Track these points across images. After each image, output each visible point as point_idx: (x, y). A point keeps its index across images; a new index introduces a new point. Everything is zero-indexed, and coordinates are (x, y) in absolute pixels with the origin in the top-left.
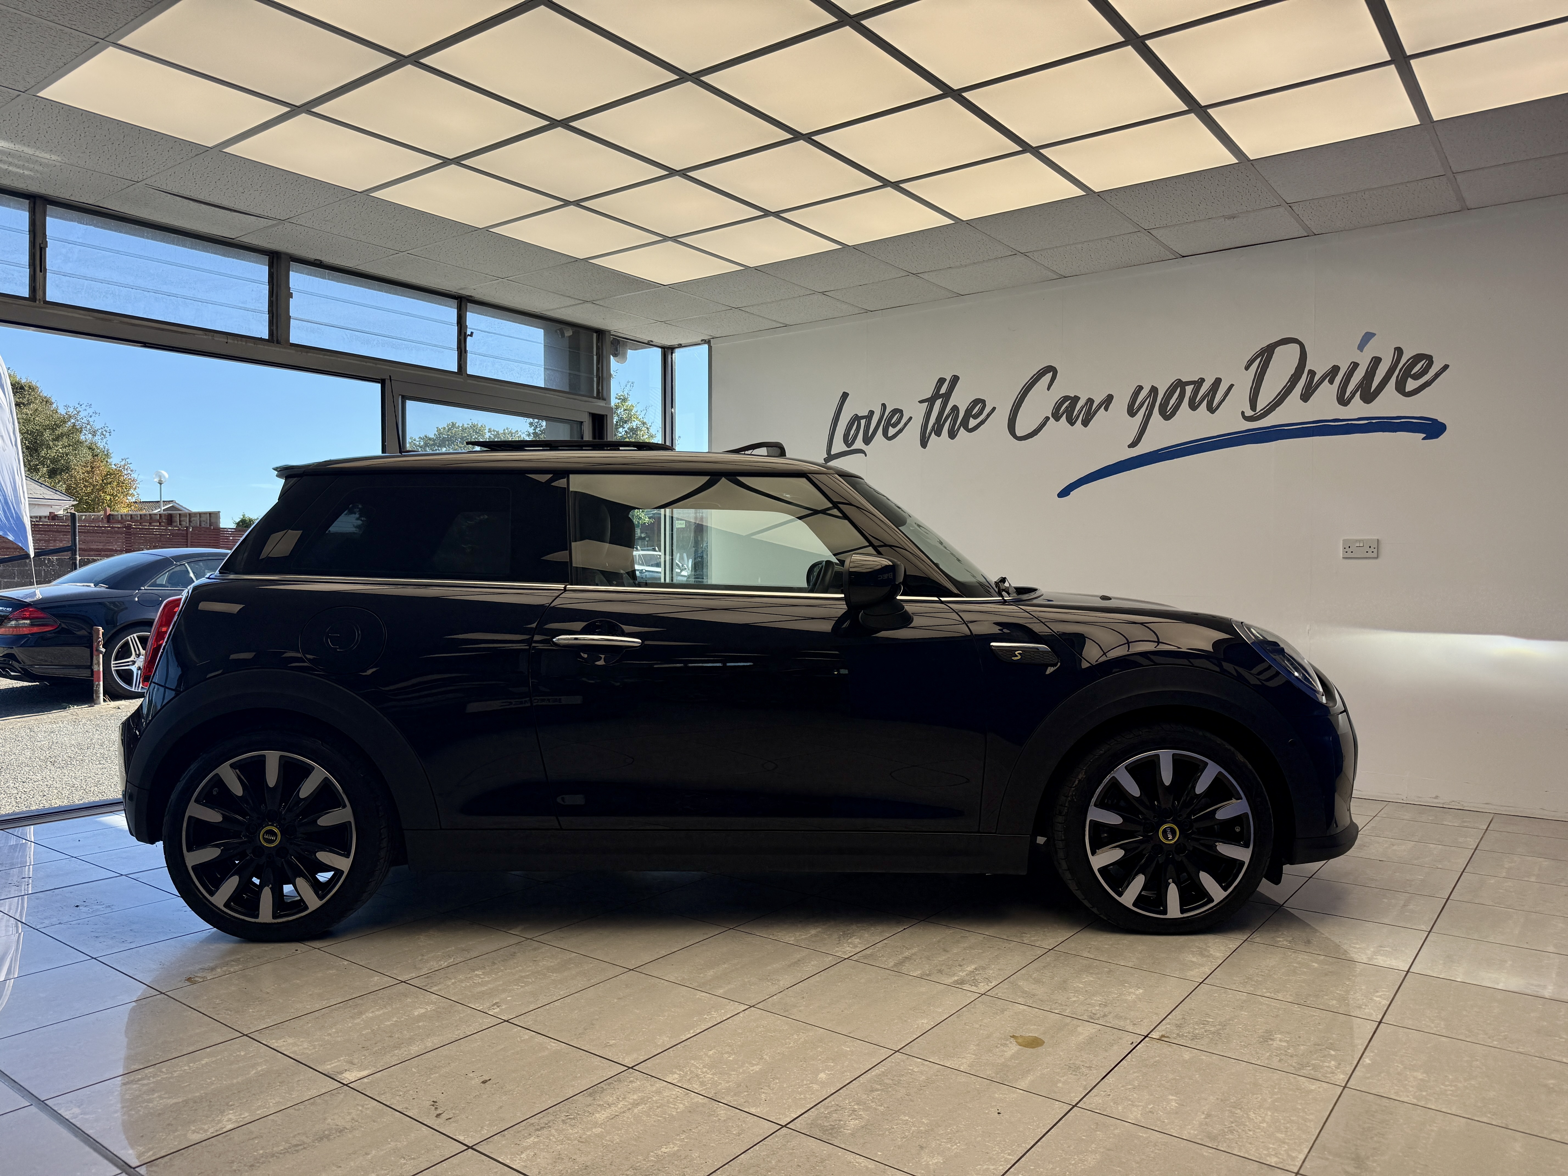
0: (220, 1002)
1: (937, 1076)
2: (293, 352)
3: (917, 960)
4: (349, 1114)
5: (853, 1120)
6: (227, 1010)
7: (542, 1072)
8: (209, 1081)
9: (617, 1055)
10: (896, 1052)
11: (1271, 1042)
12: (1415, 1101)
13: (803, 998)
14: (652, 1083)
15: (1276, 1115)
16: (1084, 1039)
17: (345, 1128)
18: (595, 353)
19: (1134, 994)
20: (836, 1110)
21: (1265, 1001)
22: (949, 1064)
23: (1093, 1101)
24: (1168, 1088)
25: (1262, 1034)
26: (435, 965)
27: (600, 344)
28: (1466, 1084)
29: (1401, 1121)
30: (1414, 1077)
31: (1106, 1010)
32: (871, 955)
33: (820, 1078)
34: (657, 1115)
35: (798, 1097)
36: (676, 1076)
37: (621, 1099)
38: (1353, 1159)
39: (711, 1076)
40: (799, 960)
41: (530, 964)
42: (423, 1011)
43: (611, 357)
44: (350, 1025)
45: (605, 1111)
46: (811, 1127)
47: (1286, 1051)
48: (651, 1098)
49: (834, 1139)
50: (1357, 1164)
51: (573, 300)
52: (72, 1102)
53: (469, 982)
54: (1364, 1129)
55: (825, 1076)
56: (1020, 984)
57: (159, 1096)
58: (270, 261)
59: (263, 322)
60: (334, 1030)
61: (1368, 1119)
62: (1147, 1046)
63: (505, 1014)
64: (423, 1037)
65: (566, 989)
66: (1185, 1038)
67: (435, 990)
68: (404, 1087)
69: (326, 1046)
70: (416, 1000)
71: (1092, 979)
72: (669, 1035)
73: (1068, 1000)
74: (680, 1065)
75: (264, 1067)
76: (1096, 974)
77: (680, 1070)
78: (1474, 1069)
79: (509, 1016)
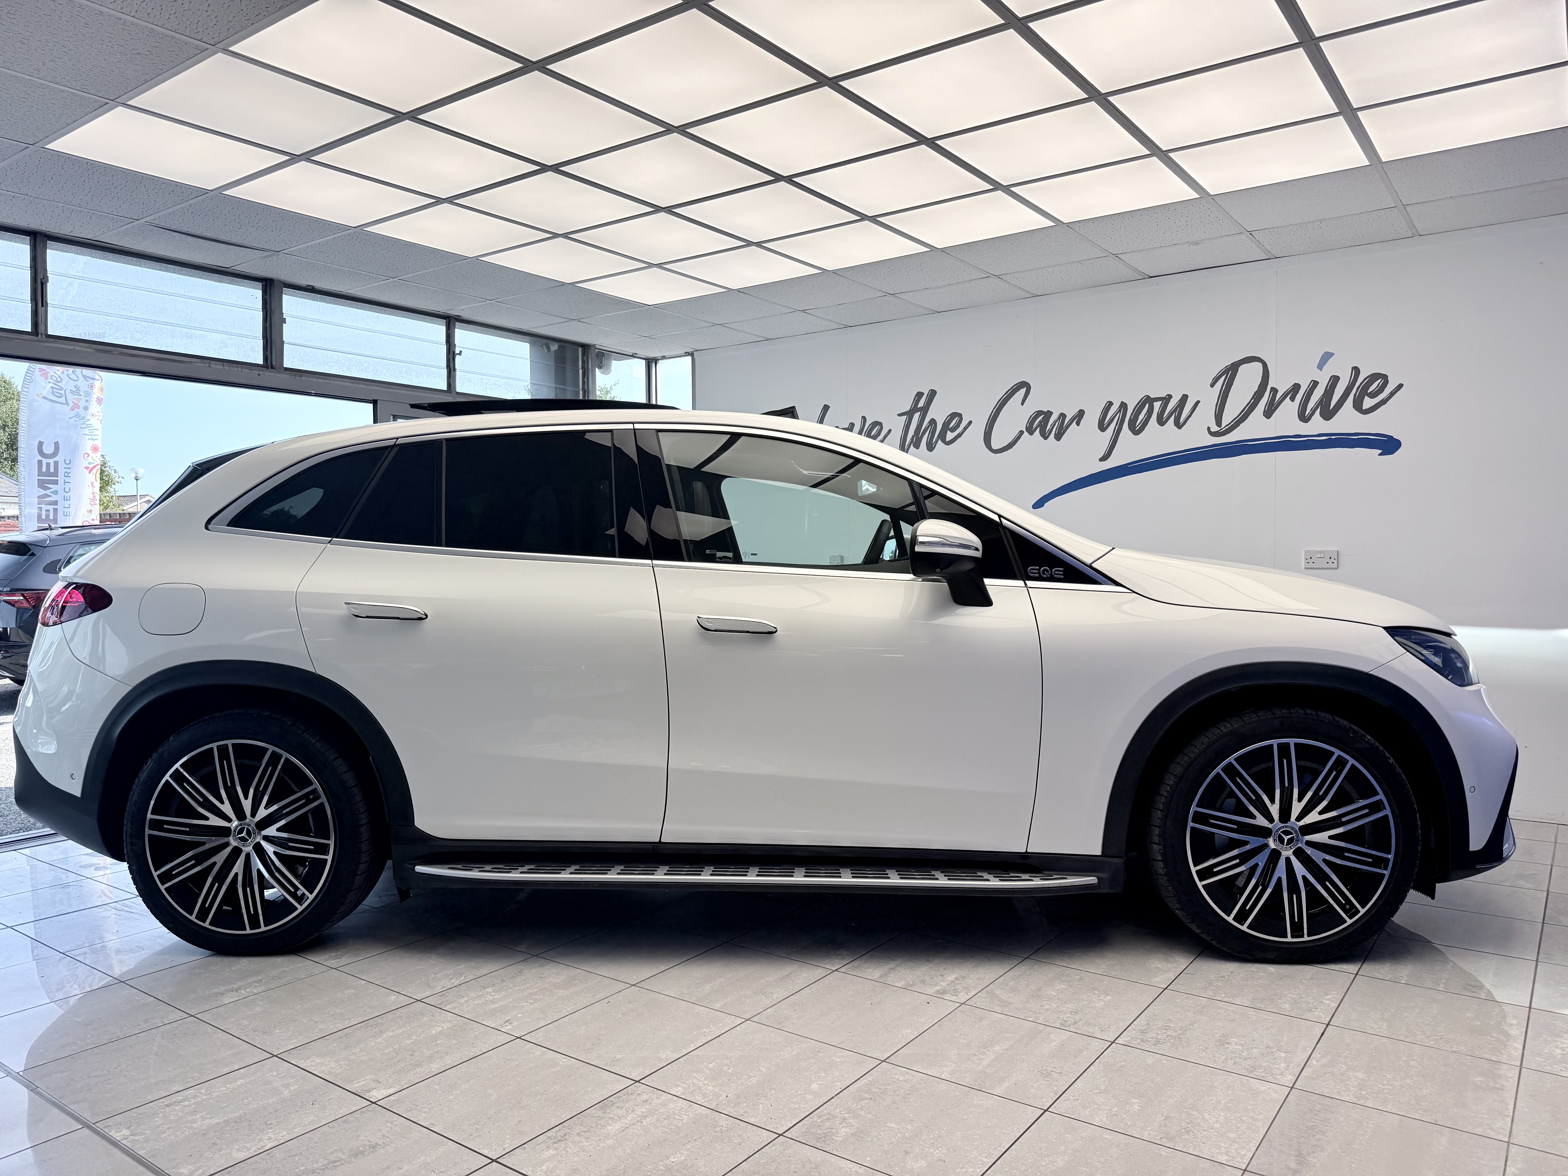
0: (248, 1023)
1: (920, 1084)
2: (288, 376)
3: (901, 971)
4: (380, 1130)
5: (844, 1128)
6: (255, 1031)
7: (555, 1086)
8: (246, 1101)
9: (624, 1069)
10: (883, 1061)
11: (1226, 1046)
12: (1355, 1100)
13: (795, 1010)
14: (658, 1096)
16: (1055, 1046)
17: (377, 1144)
18: (580, 367)
19: (1103, 1001)
20: (828, 1119)
21: (1224, 1005)
22: (931, 1072)
23: (1063, 1105)
24: (1132, 1092)
25: (1219, 1038)
26: (447, 983)
27: (585, 358)
28: (1402, 1083)
29: (1341, 1119)
31: (1077, 1017)
32: (858, 967)
33: (813, 1088)
34: (664, 1127)
35: (793, 1106)
36: (680, 1089)
37: (630, 1112)
38: (1296, 1156)
39: (712, 1088)
40: (790, 973)
41: (537, 981)
42: (439, 1029)
43: (597, 369)
44: (373, 1044)
45: (616, 1124)
46: (806, 1136)
47: (1240, 1054)
48: (658, 1110)
49: (827, 1146)
50: (1298, 1160)
51: (559, 318)
52: (120, 1124)
53: (481, 1000)
54: (1307, 1127)
55: (817, 1086)
56: (997, 993)
57: (201, 1117)
58: (264, 288)
59: (257, 348)
60: (358, 1050)
61: (1311, 1117)
62: (1113, 1052)
63: (517, 1031)
64: (443, 1055)
65: (573, 1005)
66: (1148, 1043)
67: (449, 1008)
68: (428, 1104)
69: (352, 1065)
70: (432, 1019)
71: (1064, 987)
72: (672, 1050)
73: (1041, 1008)
74: (683, 1077)
75: (296, 1087)
76: (1068, 982)
77: (684, 1083)
78: (1410, 1068)
79: (521, 1033)
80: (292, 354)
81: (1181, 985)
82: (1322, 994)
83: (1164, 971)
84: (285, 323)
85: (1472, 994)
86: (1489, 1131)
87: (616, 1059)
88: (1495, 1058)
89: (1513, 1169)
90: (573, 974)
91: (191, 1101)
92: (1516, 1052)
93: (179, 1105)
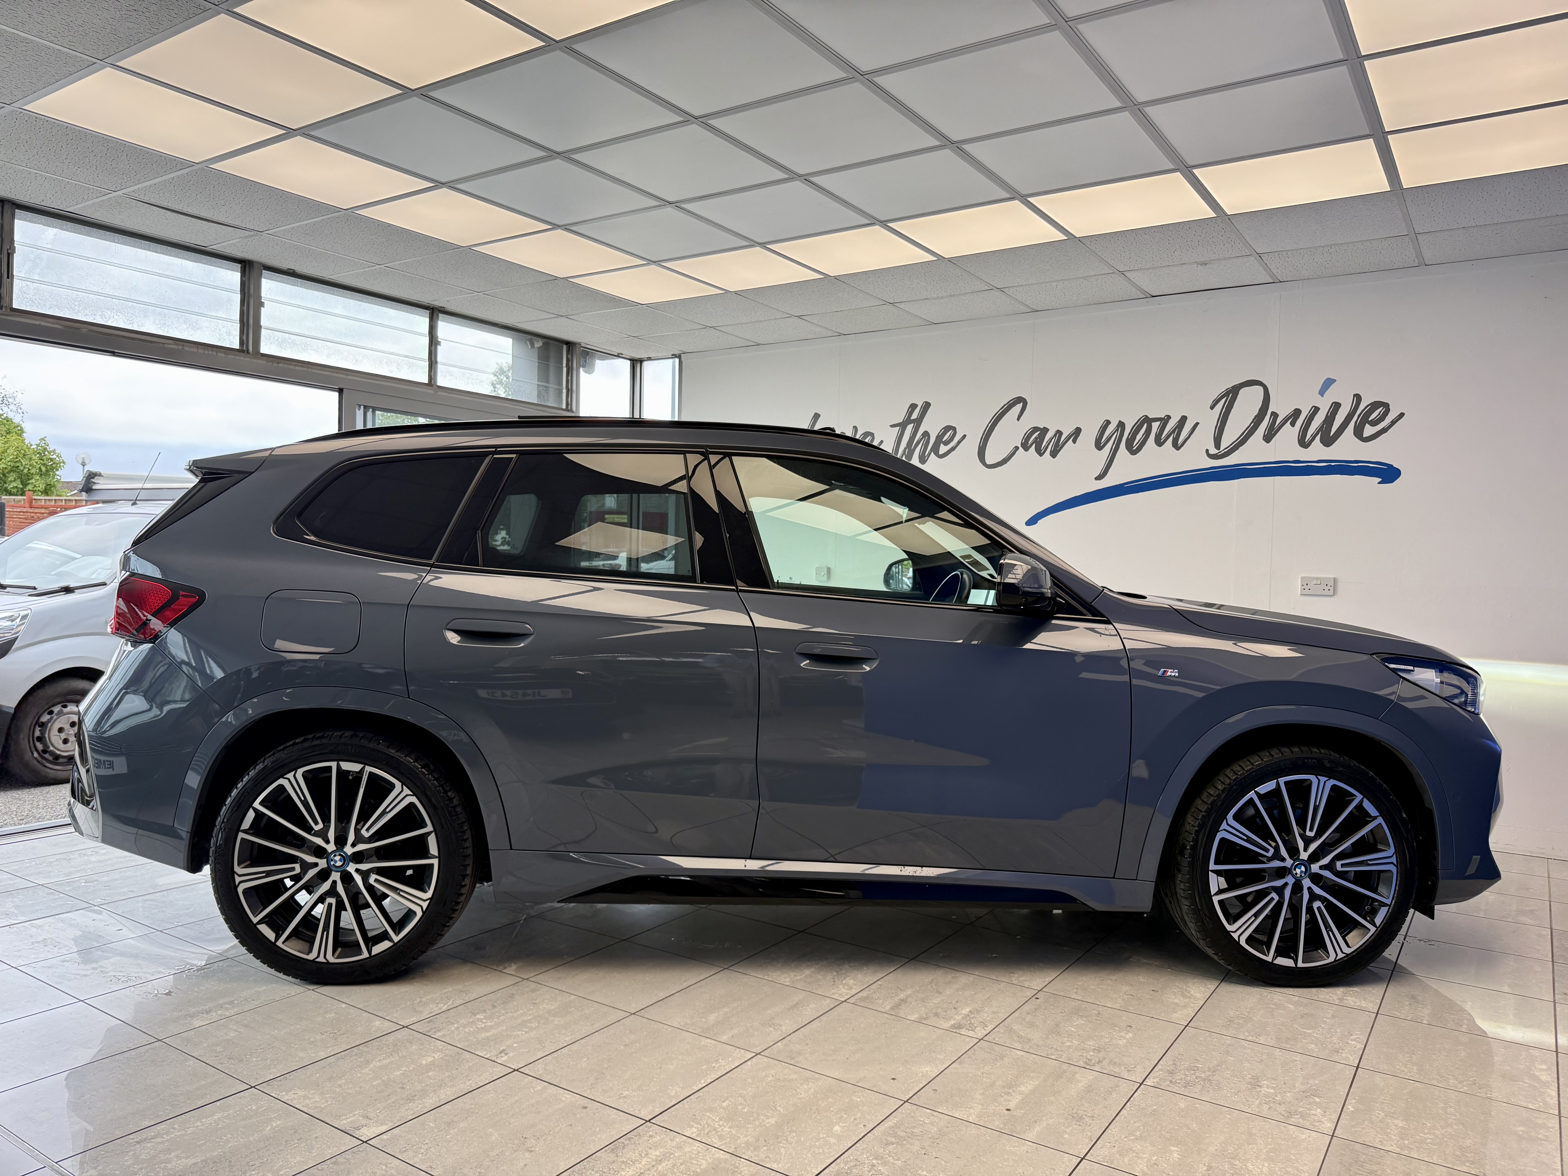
0: (222, 1050)
1: (948, 1127)
2: (264, 362)
3: (912, 1003)
4: (374, 1174)
6: (229, 1059)
7: (561, 1126)
8: (225, 1138)
9: (633, 1107)
10: (905, 1102)
11: (1258, 1089)
12: (1398, 1150)
13: (807, 1044)
14: (672, 1138)
15: (1273, 1166)
16: (1082, 1086)
18: (564, 365)
19: (1125, 1038)
20: (855, 1165)
21: (1249, 1045)
22: (957, 1114)
23: (1099, 1153)
24: (1169, 1139)
25: (1250, 1080)
26: (434, 1008)
27: (570, 356)
28: (1443, 1132)
30: (1395, 1125)
31: (1101, 1055)
32: (868, 997)
33: (835, 1131)
35: (816, 1150)
36: (694, 1130)
37: (643, 1156)
39: (728, 1130)
40: (797, 1004)
41: (532, 1007)
42: (430, 1059)
43: (581, 369)
44: (359, 1075)
45: (630, 1168)
47: (1274, 1099)
48: (673, 1154)
51: (547, 314)
52: (87, 1163)
53: (472, 1028)
55: (840, 1129)
56: (1014, 1028)
57: (177, 1156)
58: (243, 269)
59: (234, 332)
60: (343, 1081)
61: (1358, 1169)
62: (1143, 1094)
63: (514, 1063)
64: (436, 1088)
65: (571, 1035)
66: (1178, 1085)
67: (438, 1036)
68: (424, 1144)
69: (338, 1099)
70: (421, 1047)
71: (1083, 1022)
72: (681, 1086)
73: (1062, 1045)
74: (697, 1117)
75: (278, 1123)
76: (1086, 1017)
77: (698, 1123)
78: (1448, 1116)
79: (519, 1065)
80: (269, 340)
81: (1201, 1021)
82: (1346, 1033)
83: (1182, 1006)
84: (264, 307)
87: (622, 1096)
88: (1532, 1106)
90: (568, 1000)
91: (164, 1138)
92: (1552, 1099)
93: (150, 1142)
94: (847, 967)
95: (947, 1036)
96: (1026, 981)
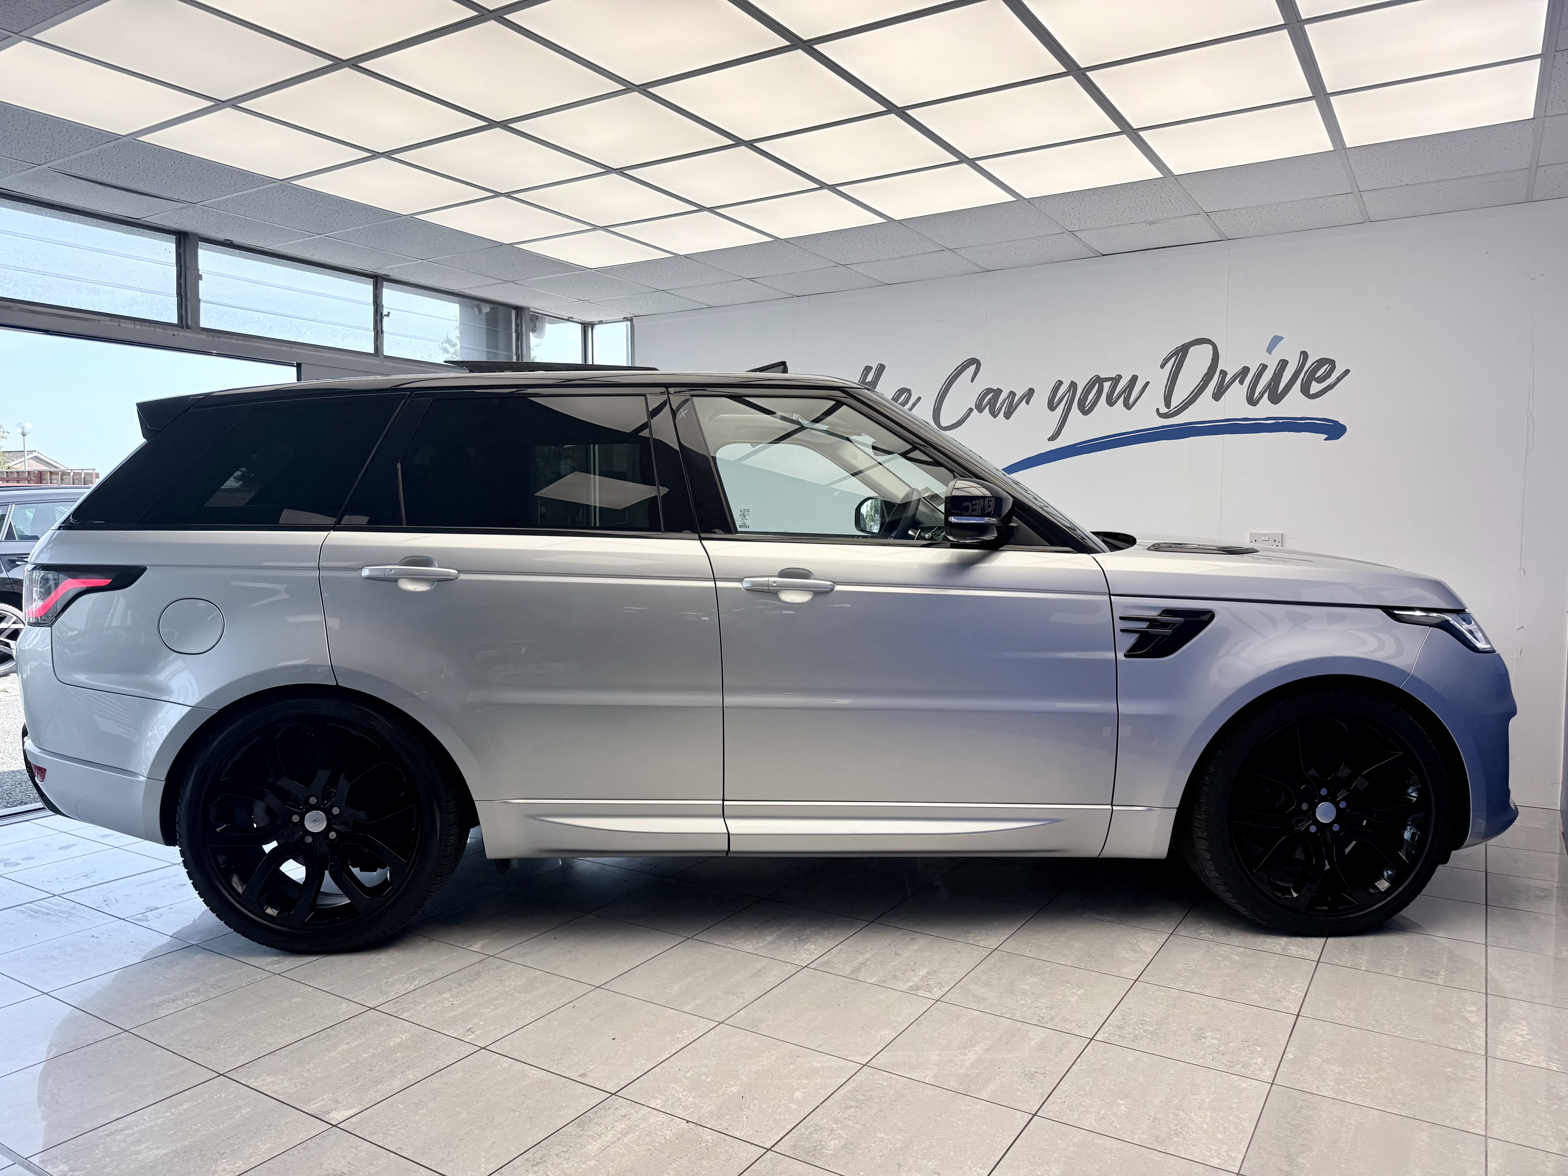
0: (189, 1038)
1: (905, 1089)
2: (204, 337)
3: (872, 966)
4: (345, 1157)
5: (833, 1140)
6: (197, 1047)
8: (195, 1127)
9: (598, 1081)
10: (864, 1065)
11: (1203, 1040)
12: (1334, 1095)
13: (769, 1011)
14: (637, 1110)
15: (1215, 1115)
16: (1035, 1044)
17: (343, 1173)
18: (514, 330)
19: (1077, 995)
20: (815, 1130)
21: (1195, 997)
22: (915, 1076)
23: (1051, 1109)
24: (1116, 1093)
25: (1195, 1032)
26: (400, 988)
27: (519, 321)
28: (1377, 1076)
29: (1324, 1116)
30: (1332, 1071)
31: (1053, 1012)
32: (828, 962)
33: (796, 1097)
34: (646, 1144)
36: (659, 1101)
37: (609, 1128)
38: (1285, 1157)
39: (692, 1100)
40: (760, 971)
41: (498, 984)
42: (398, 1040)
43: (531, 333)
44: (327, 1059)
45: (596, 1142)
46: (795, 1150)
47: (1217, 1049)
48: (638, 1126)
49: (818, 1161)
50: (1289, 1161)
51: (494, 280)
52: (57, 1158)
53: (439, 1006)
54: (1292, 1126)
55: (801, 1094)
56: (970, 988)
57: (147, 1147)
58: (178, 241)
59: (171, 306)
60: (312, 1066)
61: (1295, 1115)
62: (1094, 1049)
63: (481, 1041)
64: (404, 1069)
65: (537, 1011)
66: (1126, 1039)
67: (405, 1017)
68: (394, 1126)
69: (307, 1084)
70: (389, 1029)
71: (1037, 980)
72: (646, 1058)
73: (1016, 1003)
74: (661, 1089)
75: (248, 1110)
76: (1039, 974)
77: (662, 1094)
78: (1382, 1060)
79: (486, 1043)
80: (209, 313)
81: (1150, 975)
82: (1288, 983)
84: (201, 280)
85: (1431, 981)
86: (1465, 1125)
87: (588, 1070)
88: (1461, 1047)
89: (1494, 1165)
90: (533, 976)
91: (133, 1129)
92: (1479, 1040)
93: (120, 1134)
94: (808, 931)
95: (905, 997)
96: (982, 940)
